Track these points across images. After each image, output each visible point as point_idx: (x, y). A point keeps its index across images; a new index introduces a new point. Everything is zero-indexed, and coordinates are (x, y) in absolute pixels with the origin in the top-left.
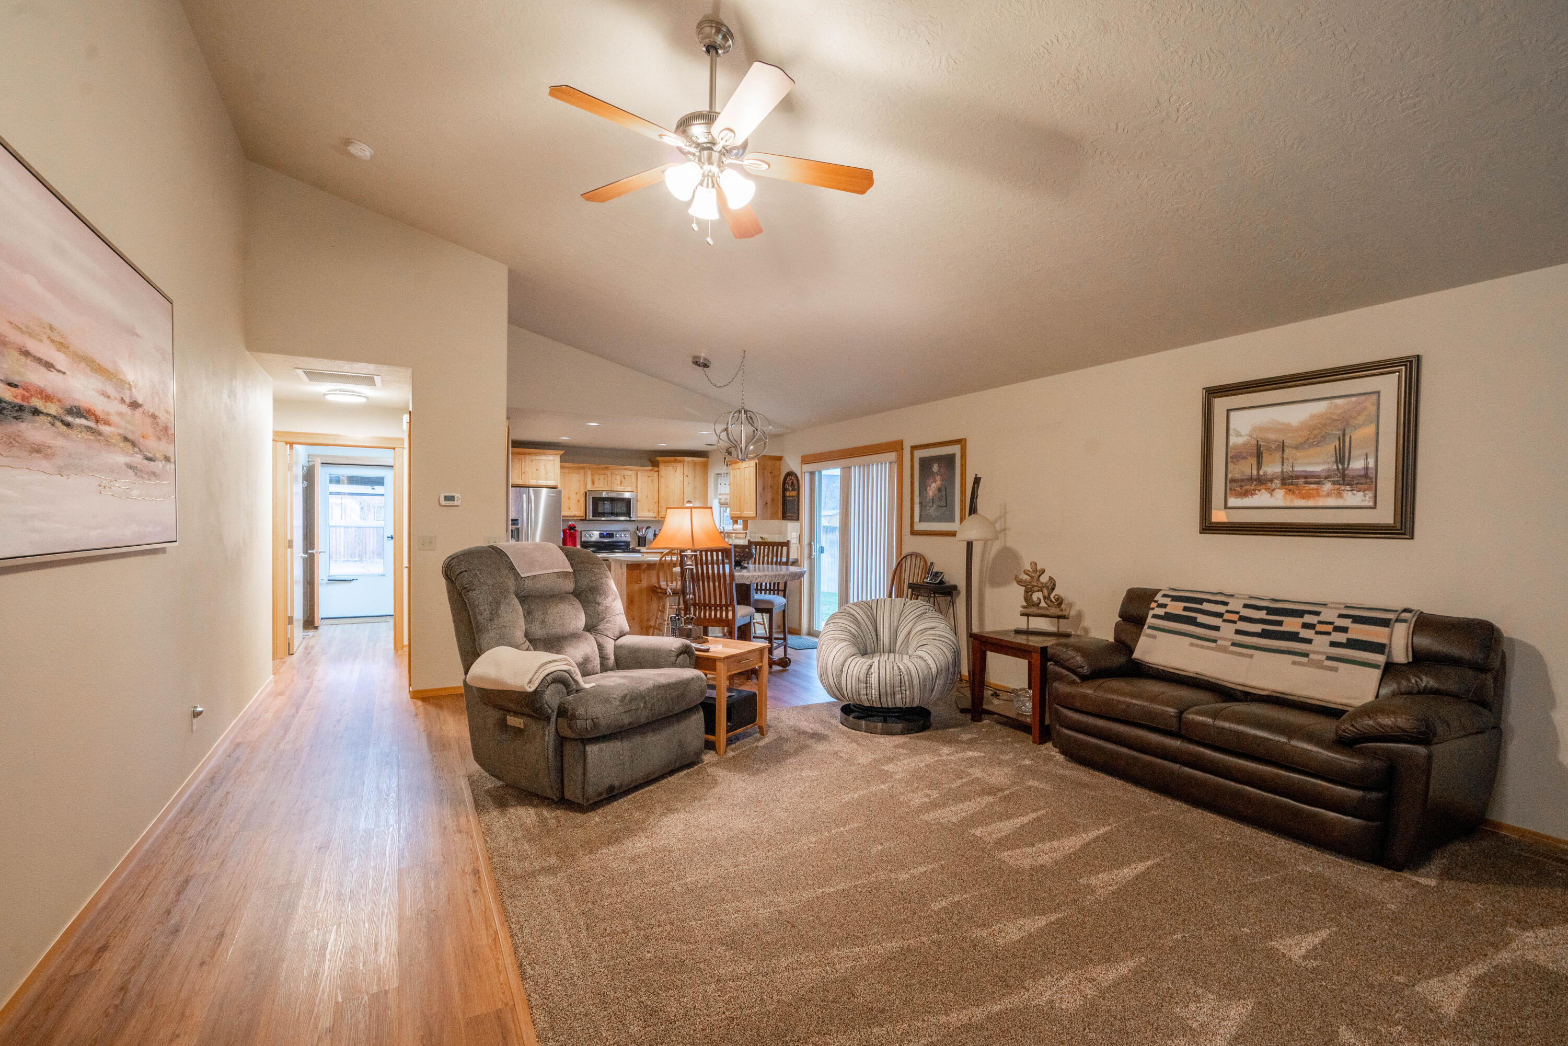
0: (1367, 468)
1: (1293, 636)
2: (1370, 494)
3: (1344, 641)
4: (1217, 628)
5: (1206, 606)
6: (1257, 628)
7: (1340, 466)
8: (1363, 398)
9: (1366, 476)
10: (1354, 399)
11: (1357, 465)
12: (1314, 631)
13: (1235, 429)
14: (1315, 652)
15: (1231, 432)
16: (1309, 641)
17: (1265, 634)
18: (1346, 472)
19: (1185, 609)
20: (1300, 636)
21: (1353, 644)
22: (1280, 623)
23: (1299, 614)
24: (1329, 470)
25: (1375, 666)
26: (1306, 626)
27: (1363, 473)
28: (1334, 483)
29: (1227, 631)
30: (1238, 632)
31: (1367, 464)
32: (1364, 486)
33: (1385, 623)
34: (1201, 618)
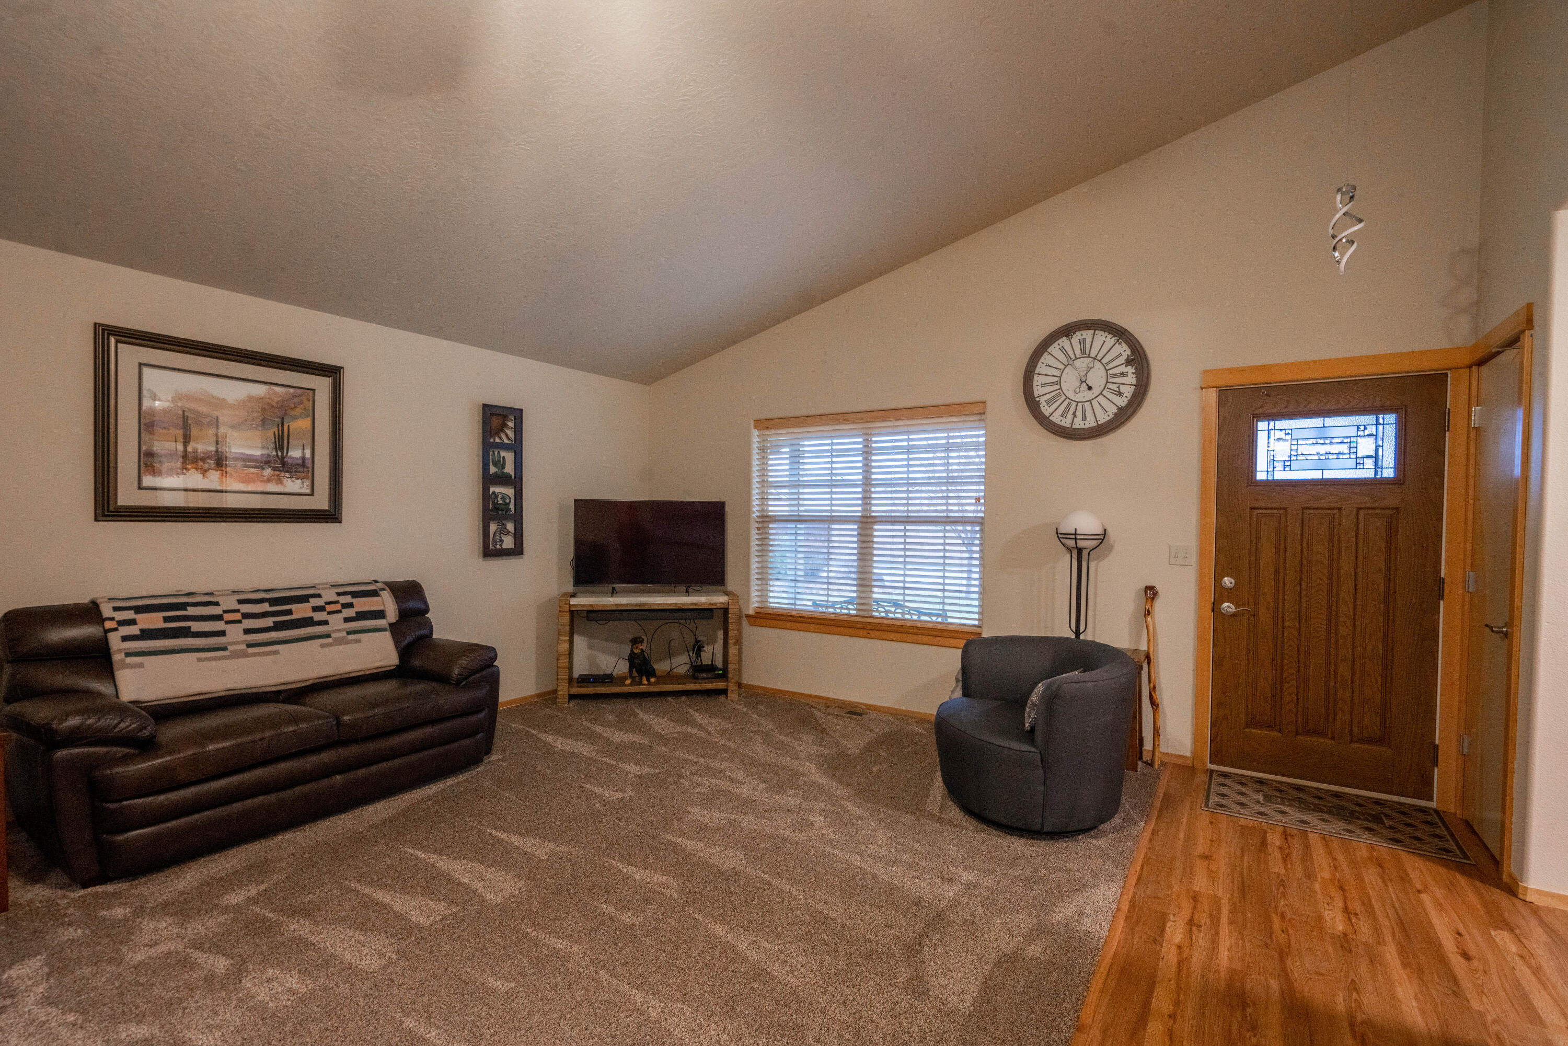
0: (304, 458)
1: (308, 622)
2: (307, 483)
3: (354, 615)
4: (222, 633)
5: (191, 611)
6: (269, 622)
7: (280, 453)
8: (299, 391)
9: (303, 465)
10: (292, 390)
11: (295, 453)
12: (325, 613)
13: (149, 390)
14: (335, 631)
15: (145, 392)
16: (325, 623)
17: (278, 627)
18: (286, 459)
19: (166, 620)
20: (315, 620)
21: (361, 616)
22: (290, 612)
23: (304, 599)
24: (268, 455)
25: (384, 630)
26: (316, 609)
27: (300, 462)
28: (274, 469)
29: (235, 633)
30: (247, 631)
31: (304, 454)
32: (302, 475)
33: (374, 593)
34: (196, 626)
